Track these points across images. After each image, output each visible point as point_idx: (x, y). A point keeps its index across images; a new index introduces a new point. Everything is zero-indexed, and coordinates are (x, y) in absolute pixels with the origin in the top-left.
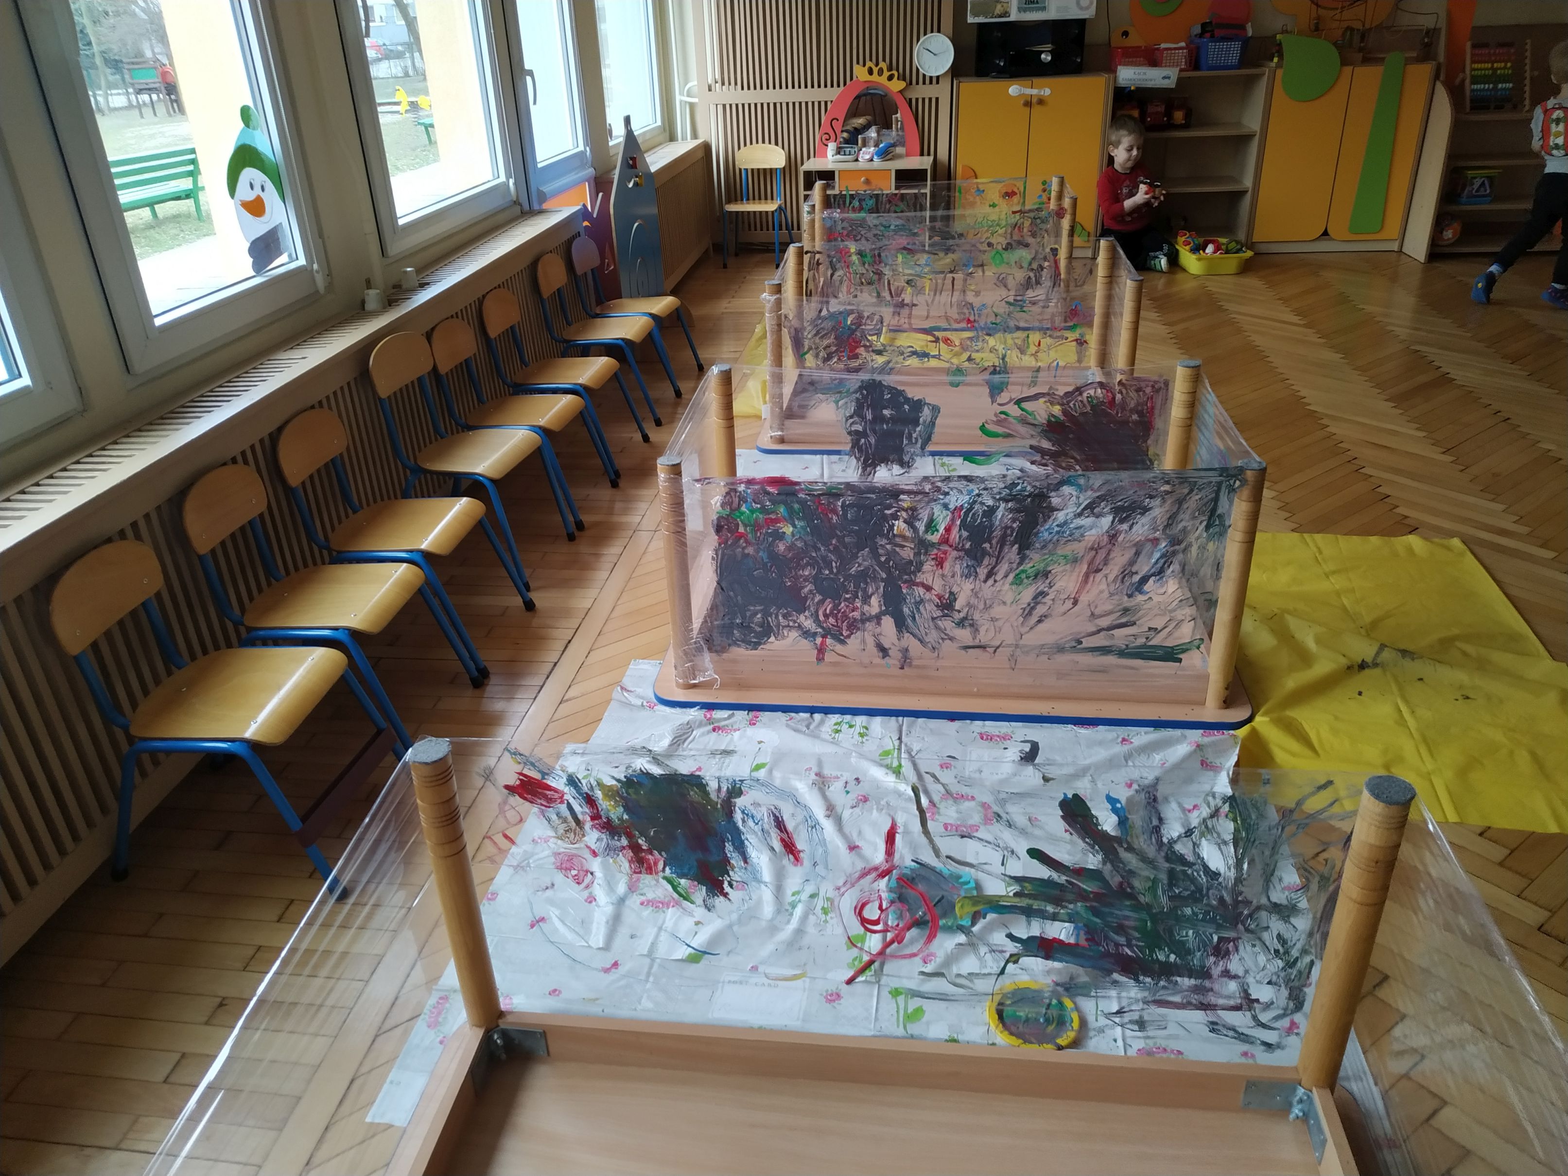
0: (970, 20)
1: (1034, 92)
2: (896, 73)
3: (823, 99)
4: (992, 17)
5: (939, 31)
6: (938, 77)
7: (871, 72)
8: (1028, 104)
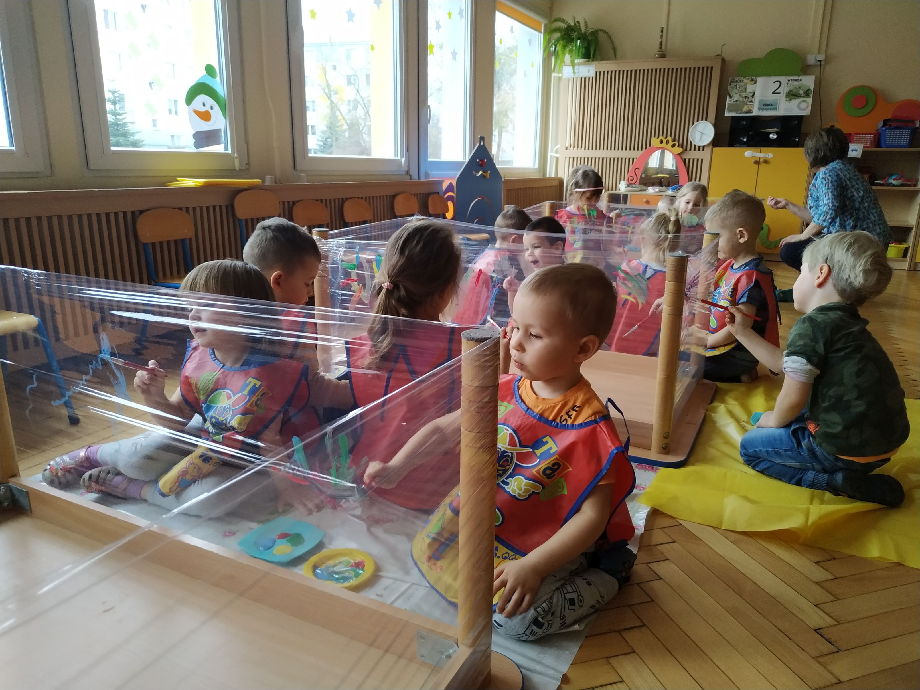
0: (727, 114)
1: (762, 155)
2: (676, 143)
3: (631, 157)
4: (741, 113)
5: (706, 120)
6: (704, 147)
7: (661, 142)
8: (757, 163)
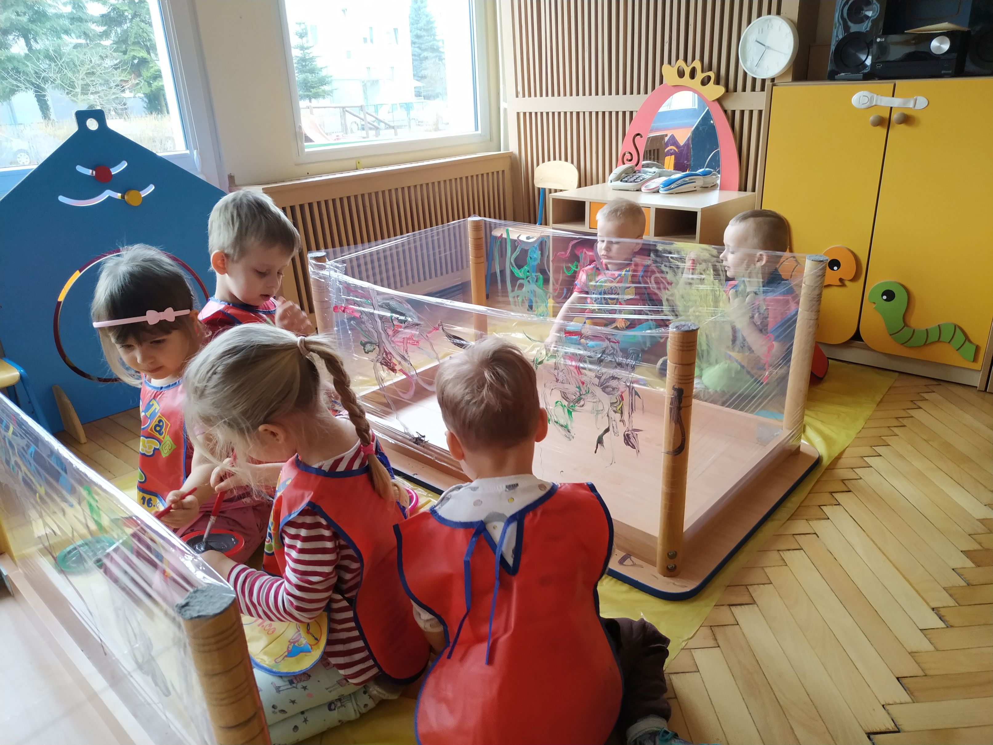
1: (896, 102)
2: (713, 74)
3: (628, 109)
5: (778, 13)
7: (683, 74)
8: (884, 122)
